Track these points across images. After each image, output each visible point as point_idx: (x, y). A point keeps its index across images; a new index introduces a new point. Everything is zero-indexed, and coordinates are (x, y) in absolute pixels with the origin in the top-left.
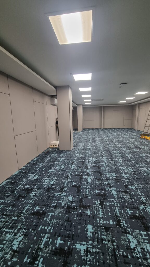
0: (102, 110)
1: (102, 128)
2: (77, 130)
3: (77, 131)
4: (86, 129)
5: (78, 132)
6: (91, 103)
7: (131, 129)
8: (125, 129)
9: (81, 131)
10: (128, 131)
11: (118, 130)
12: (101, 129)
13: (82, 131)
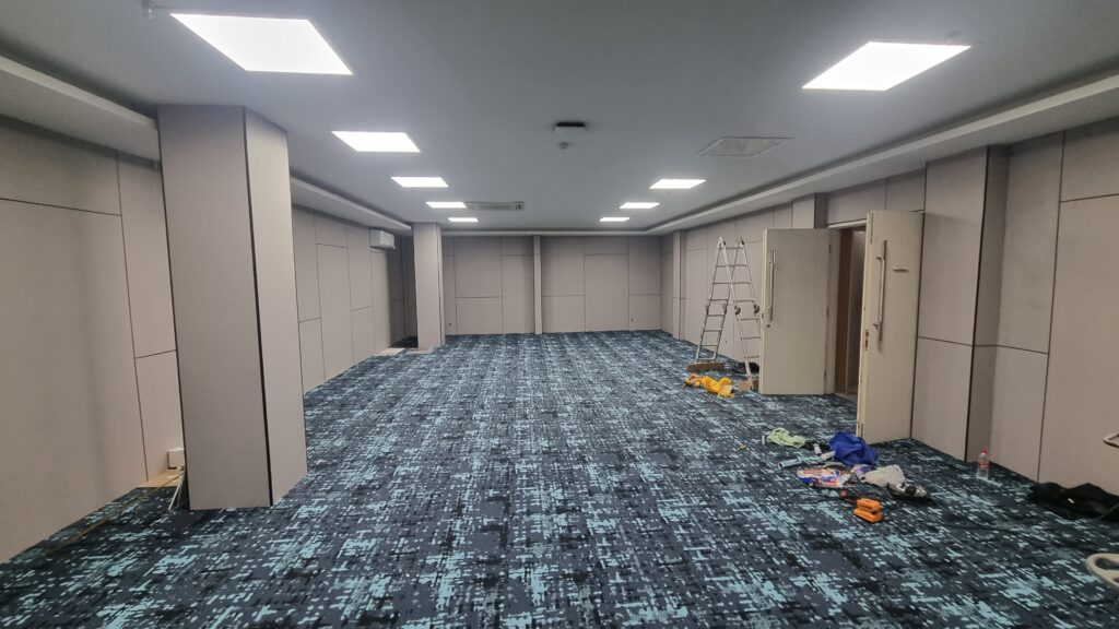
0: (537, 251)
1: (539, 331)
2: (416, 346)
3: (411, 352)
4: (465, 336)
5: (415, 356)
6: (475, 220)
7: (657, 335)
8: (632, 334)
9: (431, 350)
10: (644, 344)
11: (603, 344)
12: (533, 335)
13: (437, 351)
